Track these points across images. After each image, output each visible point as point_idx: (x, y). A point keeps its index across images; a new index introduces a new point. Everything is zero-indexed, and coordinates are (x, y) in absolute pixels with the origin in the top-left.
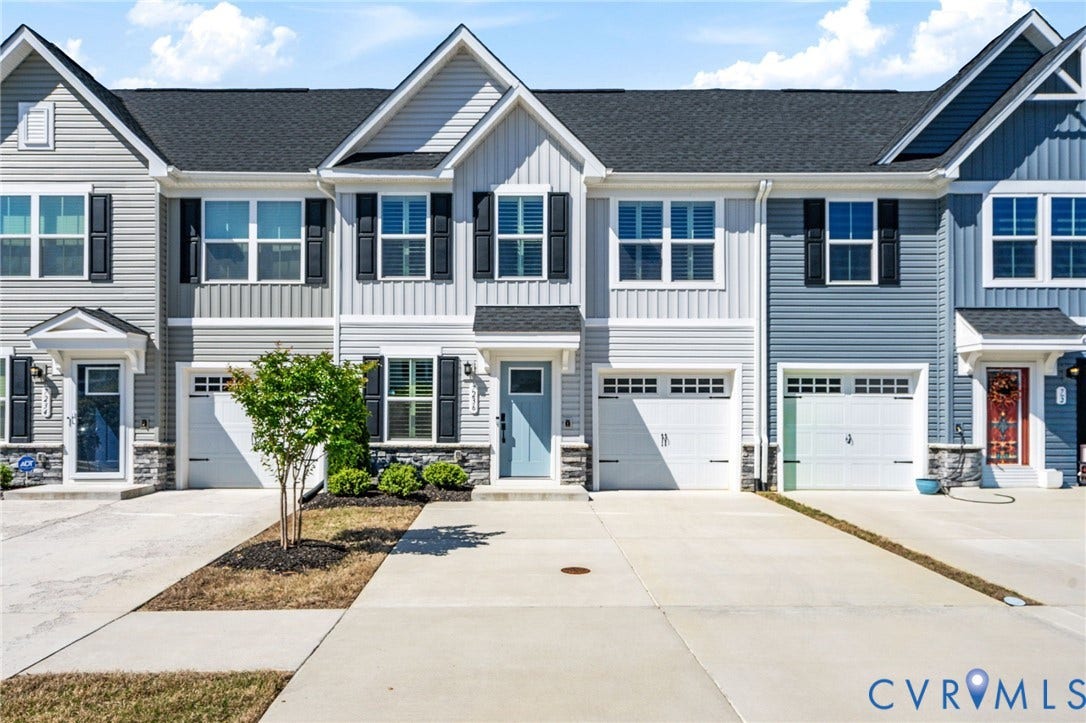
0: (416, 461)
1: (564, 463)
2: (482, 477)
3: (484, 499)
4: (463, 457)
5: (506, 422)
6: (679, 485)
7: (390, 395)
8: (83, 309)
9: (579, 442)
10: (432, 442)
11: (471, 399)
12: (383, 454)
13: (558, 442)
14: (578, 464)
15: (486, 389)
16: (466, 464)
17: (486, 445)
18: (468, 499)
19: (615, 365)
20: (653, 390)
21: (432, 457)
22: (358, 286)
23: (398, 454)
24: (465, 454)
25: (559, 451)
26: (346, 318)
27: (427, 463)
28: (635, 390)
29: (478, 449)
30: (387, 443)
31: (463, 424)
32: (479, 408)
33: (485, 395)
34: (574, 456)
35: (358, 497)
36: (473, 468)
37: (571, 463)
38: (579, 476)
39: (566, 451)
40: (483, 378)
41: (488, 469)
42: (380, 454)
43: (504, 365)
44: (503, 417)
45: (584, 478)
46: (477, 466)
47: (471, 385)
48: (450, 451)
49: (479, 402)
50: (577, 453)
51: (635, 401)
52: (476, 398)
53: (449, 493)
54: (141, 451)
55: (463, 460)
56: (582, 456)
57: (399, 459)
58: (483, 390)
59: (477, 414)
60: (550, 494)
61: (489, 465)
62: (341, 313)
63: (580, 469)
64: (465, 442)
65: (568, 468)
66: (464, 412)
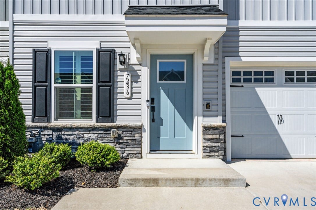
0: (79, 138)
1: (204, 139)
2: (135, 152)
3: (131, 185)
4: (119, 135)
5: (155, 105)
6: (292, 155)
7: (56, 82)
9: (217, 122)
10: (92, 122)
11: (125, 86)
12: (51, 132)
13: (199, 122)
14: (217, 140)
15: (138, 76)
16: (121, 141)
17: (138, 124)
18: (115, 184)
19: (244, 59)
20: (272, 80)
21: (93, 135)
23: (63, 133)
24: (121, 132)
25: (200, 130)
26: (18, 17)
27: (88, 140)
28: (256, 80)
29: (131, 127)
30: (54, 123)
31: (119, 107)
32: (132, 93)
33: (137, 82)
34: (214, 134)
36: (127, 144)
37: (211, 140)
38: (218, 151)
39: (206, 129)
40: (136, 68)
41: (140, 145)
42: (46, 132)
43: (154, 58)
44: (152, 100)
45: (222, 152)
46: (131, 142)
47: (125, 73)
48: (108, 129)
49: (132, 88)
50: (216, 131)
51: (257, 89)
52: (130, 84)
53: (97, 175)
55: (120, 137)
56: (219, 133)
57: (64, 137)
58: (135, 78)
59: (131, 98)
61: (141, 141)
62: (14, 14)
63: (219, 144)
64: (120, 121)
65: (209, 144)
66: (119, 96)
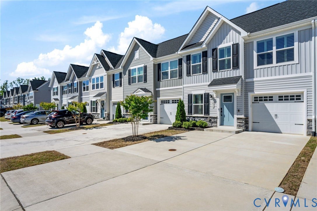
1: (238, 122)
2: (215, 125)
3: (207, 131)
5: (222, 110)
6: (282, 132)
7: (194, 103)
8: (140, 88)
9: (242, 116)
10: (203, 115)
11: (212, 104)
12: (192, 118)
13: (236, 116)
14: (242, 123)
15: (216, 101)
16: (211, 121)
17: (216, 116)
18: (203, 130)
19: (256, 93)
20: (272, 100)
21: (203, 119)
22: (187, 77)
24: (211, 119)
25: (236, 119)
26: (185, 86)
28: (265, 100)
29: (214, 117)
30: (193, 115)
31: (210, 111)
32: (214, 107)
33: (216, 103)
34: (240, 120)
35: (177, 128)
36: (213, 123)
37: (240, 122)
38: (242, 127)
39: (238, 119)
40: (215, 98)
41: (217, 123)
42: (191, 118)
43: (222, 94)
44: (221, 109)
45: (245, 127)
46: (214, 122)
47: (212, 100)
48: (207, 118)
49: (214, 105)
50: (242, 120)
51: (265, 104)
53: (200, 129)
54: (151, 116)
55: (210, 120)
56: (243, 120)
57: (196, 119)
58: (215, 102)
59: (214, 108)
60: (224, 131)
61: (217, 122)
62: (184, 84)
63: (242, 124)
64: (211, 115)
65: (239, 124)
66: (210, 107)
